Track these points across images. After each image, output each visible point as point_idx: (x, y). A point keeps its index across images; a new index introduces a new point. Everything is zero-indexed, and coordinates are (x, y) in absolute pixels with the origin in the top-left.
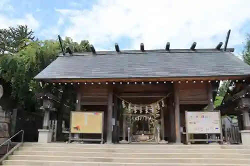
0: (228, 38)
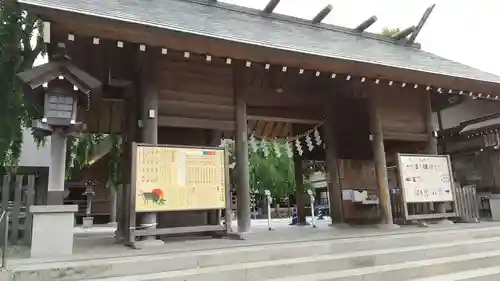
0: (423, 20)
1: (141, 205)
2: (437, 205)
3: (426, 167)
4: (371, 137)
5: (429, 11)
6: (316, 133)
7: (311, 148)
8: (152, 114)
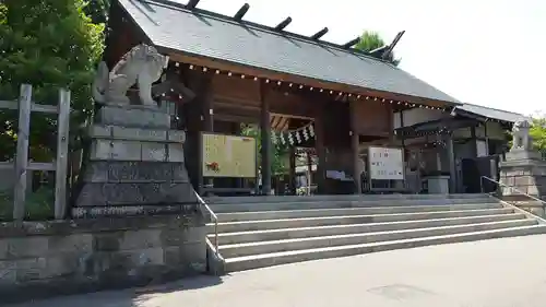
1: (206, 173)
2: (392, 181)
3: (386, 155)
4: (351, 133)
5: (400, 35)
6: (311, 127)
7: (307, 138)
8: (211, 111)
